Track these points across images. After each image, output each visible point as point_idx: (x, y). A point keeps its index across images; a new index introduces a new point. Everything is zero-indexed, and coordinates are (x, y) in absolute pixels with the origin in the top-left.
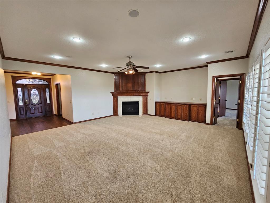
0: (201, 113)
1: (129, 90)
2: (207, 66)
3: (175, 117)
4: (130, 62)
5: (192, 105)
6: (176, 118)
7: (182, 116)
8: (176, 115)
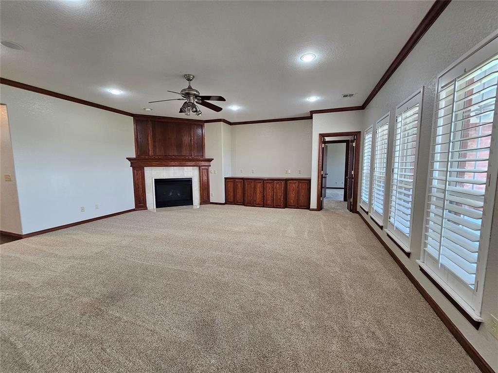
0: (303, 193)
1: (170, 154)
2: (311, 118)
3: (262, 203)
4: (190, 88)
5: (290, 182)
6: (264, 205)
7: (275, 202)
8: (264, 200)
